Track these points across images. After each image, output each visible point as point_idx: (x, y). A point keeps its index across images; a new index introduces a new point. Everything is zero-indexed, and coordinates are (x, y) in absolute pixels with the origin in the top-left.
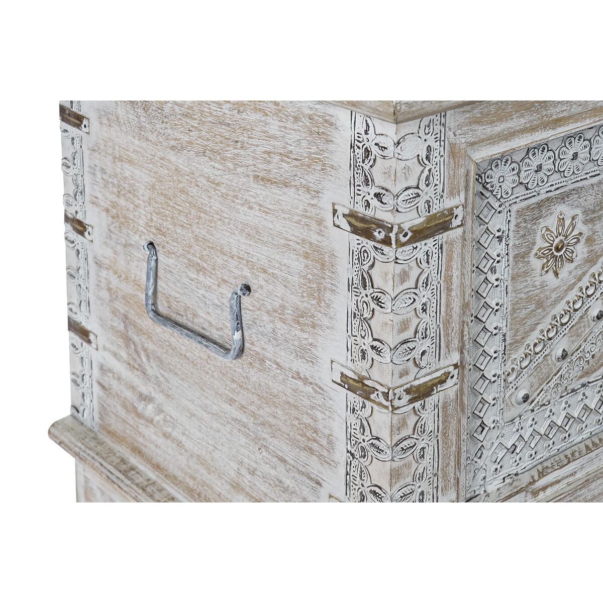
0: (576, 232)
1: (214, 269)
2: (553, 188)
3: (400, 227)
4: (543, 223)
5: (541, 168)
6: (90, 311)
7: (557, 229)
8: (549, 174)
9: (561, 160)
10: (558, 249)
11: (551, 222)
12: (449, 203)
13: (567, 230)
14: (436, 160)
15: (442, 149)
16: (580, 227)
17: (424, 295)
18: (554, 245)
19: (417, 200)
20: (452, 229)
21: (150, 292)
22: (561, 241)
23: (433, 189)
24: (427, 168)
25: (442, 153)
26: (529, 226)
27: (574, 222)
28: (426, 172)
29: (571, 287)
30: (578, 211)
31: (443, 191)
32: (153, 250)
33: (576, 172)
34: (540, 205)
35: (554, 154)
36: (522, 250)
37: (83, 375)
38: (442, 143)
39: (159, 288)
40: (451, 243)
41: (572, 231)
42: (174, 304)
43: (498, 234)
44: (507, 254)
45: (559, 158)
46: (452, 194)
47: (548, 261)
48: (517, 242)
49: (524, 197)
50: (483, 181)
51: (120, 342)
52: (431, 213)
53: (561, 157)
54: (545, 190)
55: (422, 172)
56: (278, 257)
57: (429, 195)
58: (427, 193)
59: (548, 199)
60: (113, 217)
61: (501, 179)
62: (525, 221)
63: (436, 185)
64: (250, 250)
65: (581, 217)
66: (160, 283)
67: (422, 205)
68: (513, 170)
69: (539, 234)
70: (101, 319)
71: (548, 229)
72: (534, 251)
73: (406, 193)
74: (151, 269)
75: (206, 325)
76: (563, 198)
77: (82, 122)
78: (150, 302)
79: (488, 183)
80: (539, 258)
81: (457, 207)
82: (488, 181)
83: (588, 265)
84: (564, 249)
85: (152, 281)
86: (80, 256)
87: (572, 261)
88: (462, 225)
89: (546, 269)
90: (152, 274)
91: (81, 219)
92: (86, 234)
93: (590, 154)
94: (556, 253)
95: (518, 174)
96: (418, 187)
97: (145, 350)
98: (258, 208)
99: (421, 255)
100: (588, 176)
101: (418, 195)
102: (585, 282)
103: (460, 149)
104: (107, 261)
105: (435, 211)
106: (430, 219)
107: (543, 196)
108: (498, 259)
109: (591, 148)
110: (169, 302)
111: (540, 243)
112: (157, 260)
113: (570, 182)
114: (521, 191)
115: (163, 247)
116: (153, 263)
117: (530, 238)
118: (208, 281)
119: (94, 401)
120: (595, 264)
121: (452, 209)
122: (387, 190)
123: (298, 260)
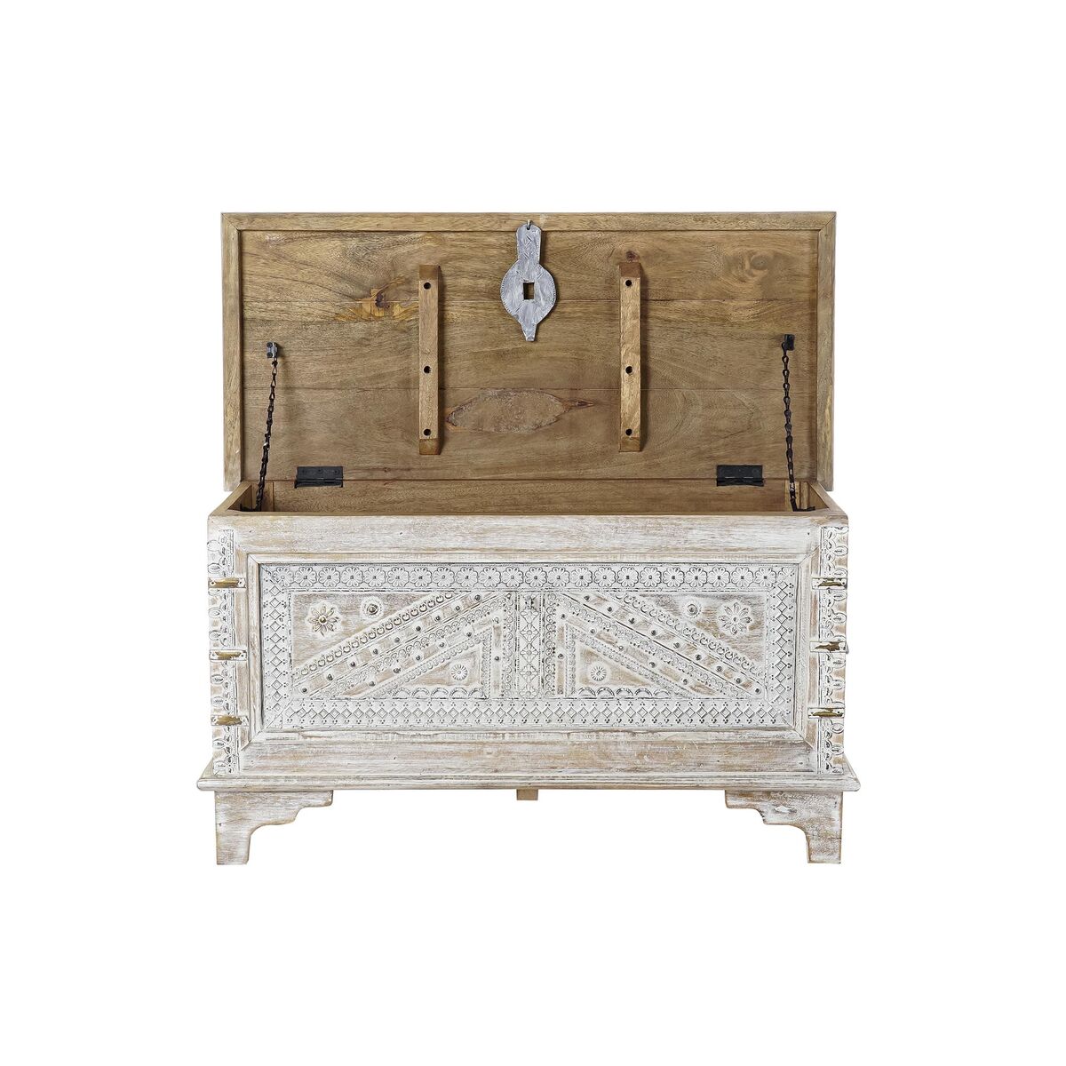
0: (333, 616)
2: (316, 590)
4: (312, 606)
5: (307, 577)
7: (321, 611)
9: (321, 577)
11: (318, 607)
12: (236, 576)
13: (328, 614)
14: (228, 555)
15: (232, 550)
17: (224, 613)
18: (320, 619)
19: (218, 570)
20: (239, 588)
22: (324, 618)
23: (227, 567)
24: (223, 557)
25: (232, 552)
26: (303, 605)
27: (332, 611)
28: (223, 559)
29: (334, 644)
30: (335, 606)
31: (233, 570)
34: (309, 596)
35: (316, 573)
36: (299, 616)
40: (239, 594)
41: (331, 615)
43: (282, 603)
44: (289, 614)
45: (319, 576)
46: (238, 572)
47: (316, 626)
48: (295, 610)
49: (298, 590)
50: (272, 575)
52: (227, 578)
54: (312, 590)
57: (225, 569)
59: (314, 595)
61: (283, 577)
62: (301, 602)
63: (229, 566)
65: (337, 609)
67: (221, 572)
68: (290, 574)
69: (310, 611)
71: (315, 610)
73: (213, 565)
79: (274, 577)
80: (310, 622)
81: (241, 579)
83: (344, 636)
84: (327, 623)
87: (333, 631)
89: (315, 630)
94: (321, 623)
95: (293, 577)
96: (219, 564)
99: (222, 594)
100: (340, 590)
101: (219, 568)
102: (343, 644)
103: (242, 553)
105: (229, 577)
106: (226, 580)
107: (311, 592)
108: (283, 615)
111: (311, 615)
113: (327, 590)
114: (296, 586)
117: (305, 611)
121: (238, 579)
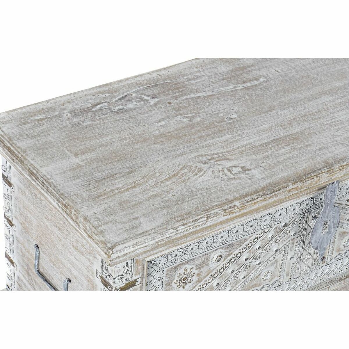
0: (192, 273)
1: (59, 267)
2: (182, 260)
3: (115, 288)
4: (178, 272)
5: (177, 256)
6: (14, 255)
7: (184, 273)
8: (180, 256)
9: (186, 251)
10: (184, 280)
11: (182, 271)
12: (135, 278)
13: (188, 273)
14: (130, 266)
15: (133, 262)
16: (194, 271)
18: (183, 279)
19: (122, 279)
20: (136, 285)
21: (36, 264)
22: (186, 277)
23: (129, 274)
24: (127, 269)
25: (132, 263)
26: (172, 274)
27: (191, 270)
28: (126, 270)
30: (194, 266)
31: (133, 274)
32: (38, 249)
33: (192, 254)
34: (176, 267)
35: (183, 250)
36: (169, 282)
37: (11, 277)
38: (133, 260)
39: (40, 262)
41: (191, 273)
42: (45, 271)
43: (158, 279)
44: (162, 284)
45: (185, 250)
46: (136, 275)
47: (180, 284)
48: (167, 280)
49: (169, 265)
50: (152, 263)
51: (26, 273)
52: (128, 282)
53: (186, 250)
54: (179, 262)
55: (125, 270)
56: (80, 276)
57: (127, 277)
58: (126, 276)
59: (180, 264)
60: (23, 227)
61: (160, 261)
62: (170, 273)
63: (130, 273)
64: (71, 268)
65: (195, 267)
66: (40, 260)
67: (124, 280)
68: (165, 257)
69: (176, 276)
70: (18, 260)
71: (180, 274)
72: (174, 282)
73: (118, 277)
74: (37, 256)
75: (56, 284)
76: (187, 263)
77: (11, 186)
78: (36, 267)
79: (154, 264)
80: (176, 283)
81: (138, 279)
82: (154, 263)
83: (198, 283)
84: (187, 279)
85: (37, 260)
86: (10, 233)
87: (191, 283)
88: (140, 283)
89: (179, 287)
90: (37, 258)
91: (11, 220)
92: (13, 227)
93: (199, 247)
94: (183, 281)
95: (167, 259)
96: (123, 275)
97: (35, 281)
98: (74, 256)
100: (198, 254)
101: (123, 278)
103: (140, 261)
104: (21, 241)
105: (129, 281)
106: (127, 284)
107: (178, 263)
108: (158, 287)
109: (199, 246)
110: (43, 269)
111: (176, 278)
112: (39, 253)
113: (190, 257)
114: (169, 263)
115: (42, 249)
116: (38, 254)
117: (172, 278)
118: (57, 271)
119: (15, 288)
120: (201, 282)
121: (136, 279)
122: (112, 276)
123: (86, 281)
